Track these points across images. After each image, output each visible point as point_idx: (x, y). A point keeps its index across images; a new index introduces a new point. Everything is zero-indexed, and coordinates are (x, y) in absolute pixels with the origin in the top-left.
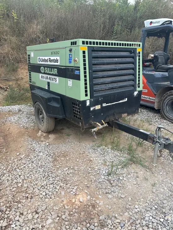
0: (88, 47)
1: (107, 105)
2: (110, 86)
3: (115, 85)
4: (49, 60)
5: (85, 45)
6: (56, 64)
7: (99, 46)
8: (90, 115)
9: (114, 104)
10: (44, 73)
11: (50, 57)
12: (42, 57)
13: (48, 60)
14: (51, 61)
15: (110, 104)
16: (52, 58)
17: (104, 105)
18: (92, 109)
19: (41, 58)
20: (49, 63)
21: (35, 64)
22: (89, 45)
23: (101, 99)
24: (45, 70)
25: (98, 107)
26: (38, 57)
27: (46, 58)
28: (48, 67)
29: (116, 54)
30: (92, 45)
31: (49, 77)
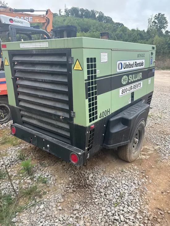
4: (135, 64)
6: (142, 67)
10: (128, 83)
11: (136, 61)
12: (125, 62)
13: (133, 64)
14: (137, 65)
16: (138, 62)
19: (123, 62)
20: (135, 68)
21: (111, 75)
24: (129, 79)
26: (118, 62)
27: (131, 62)
28: (132, 74)
31: (133, 86)
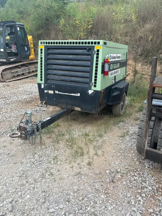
0: (45, 46)
1: (59, 93)
2: (63, 78)
3: (67, 78)
5: (43, 45)
7: (53, 45)
8: (45, 95)
9: (66, 94)
15: (61, 93)
17: (57, 92)
18: (46, 91)
22: (45, 45)
23: (54, 86)
25: (51, 92)
29: (70, 51)
30: (48, 45)
